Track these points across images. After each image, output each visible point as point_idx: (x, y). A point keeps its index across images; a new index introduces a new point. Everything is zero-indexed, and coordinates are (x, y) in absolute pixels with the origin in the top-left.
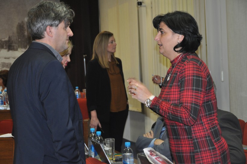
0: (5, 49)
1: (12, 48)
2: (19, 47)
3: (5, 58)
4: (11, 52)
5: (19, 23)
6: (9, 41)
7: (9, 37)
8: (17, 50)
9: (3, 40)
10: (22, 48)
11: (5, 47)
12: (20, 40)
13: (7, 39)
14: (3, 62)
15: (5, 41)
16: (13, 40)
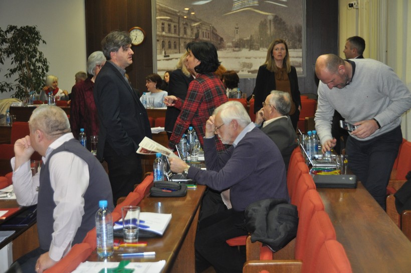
0: (247, 48)
1: (254, 47)
2: (261, 46)
3: (246, 58)
4: (252, 51)
5: (261, 21)
6: (251, 40)
7: (251, 36)
8: (258, 49)
9: (245, 39)
10: (263, 47)
11: (246, 47)
12: (262, 39)
13: (248, 38)
14: (244, 61)
15: (247, 40)
16: (254, 39)
